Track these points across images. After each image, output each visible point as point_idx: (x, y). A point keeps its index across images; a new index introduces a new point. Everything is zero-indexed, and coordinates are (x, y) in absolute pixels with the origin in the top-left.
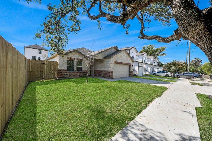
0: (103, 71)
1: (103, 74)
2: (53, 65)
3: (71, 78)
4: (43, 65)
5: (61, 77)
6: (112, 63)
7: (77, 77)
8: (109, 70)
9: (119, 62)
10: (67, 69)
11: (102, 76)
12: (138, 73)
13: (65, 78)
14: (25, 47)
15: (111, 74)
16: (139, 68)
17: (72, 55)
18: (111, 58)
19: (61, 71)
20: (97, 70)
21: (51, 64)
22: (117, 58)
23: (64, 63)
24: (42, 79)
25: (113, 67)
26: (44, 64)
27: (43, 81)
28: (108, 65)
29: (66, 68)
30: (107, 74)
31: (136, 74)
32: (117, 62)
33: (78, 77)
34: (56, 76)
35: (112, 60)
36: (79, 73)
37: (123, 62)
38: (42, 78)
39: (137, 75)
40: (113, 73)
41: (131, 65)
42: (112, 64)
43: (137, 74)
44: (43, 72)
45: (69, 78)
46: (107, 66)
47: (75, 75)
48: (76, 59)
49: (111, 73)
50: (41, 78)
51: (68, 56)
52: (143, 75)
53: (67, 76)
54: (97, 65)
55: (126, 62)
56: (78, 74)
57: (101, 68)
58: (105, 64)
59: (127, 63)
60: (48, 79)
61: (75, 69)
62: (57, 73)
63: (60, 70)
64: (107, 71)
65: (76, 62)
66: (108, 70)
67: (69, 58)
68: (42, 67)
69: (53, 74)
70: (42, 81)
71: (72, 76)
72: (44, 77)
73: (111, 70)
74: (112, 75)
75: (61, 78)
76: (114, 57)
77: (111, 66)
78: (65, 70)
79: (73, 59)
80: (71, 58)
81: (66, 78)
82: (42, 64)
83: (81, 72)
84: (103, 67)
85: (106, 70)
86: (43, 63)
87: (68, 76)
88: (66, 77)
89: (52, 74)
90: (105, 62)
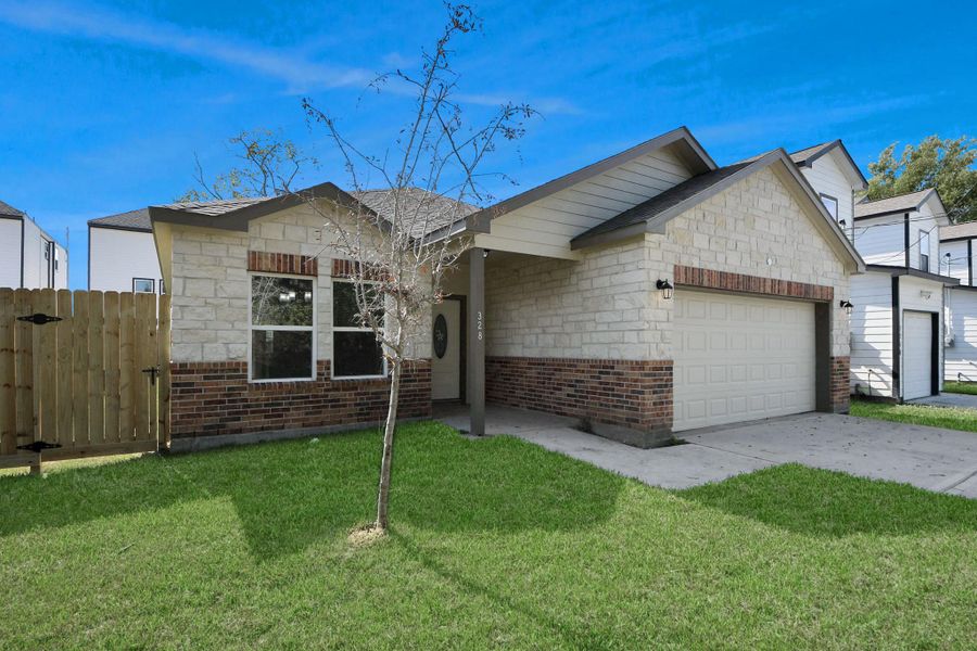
0: (572, 364)
1: (571, 391)
2: (123, 324)
3: (288, 432)
4: (35, 326)
5: (194, 435)
6: (661, 285)
7: (340, 427)
8: (632, 354)
9: (722, 274)
10: (249, 359)
11: (566, 409)
12: (896, 375)
13: (229, 438)
14: (92, 225)
15: (649, 399)
16: (907, 322)
17: (295, 233)
18: (648, 237)
19: (196, 378)
20: (516, 352)
21: (102, 321)
22: (700, 241)
23: (216, 307)
24: (31, 455)
25: (664, 326)
26: (40, 319)
27: (36, 469)
28: (621, 304)
29: (244, 351)
30: (607, 389)
31: (882, 385)
32: (701, 271)
33: (353, 425)
34: (153, 423)
35: (656, 254)
36: (352, 386)
37: (761, 273)
38: (27, 447)
39: (888, 393)
40: (667, 386)
41: (836, 304)
42: (660, 292)
43: (889, 379)
44: (29, 388)
45: (265, 436)
46: (607, 317)
47: (318, 410)
48: (325, 269)
49: (649, 381)
50: (21, 441)
51: (258, 246)
52: (935, 391)
53: (245, 422)
54: (514, 314)
55: (786, 277)
56: (348, 395)
57: (550, 339)
58: (585, 299)
59: (799, 285)
60: (83, 453)
61: (322, 349)
62: (165, 400)
63: (183, 368)
64: (606, 367)
65: (329, 294)
66: (615, 356)
67: (266, 263)
68: (27, 352)
69: (125, 403)
70: (28, 469)
71: (293, 414)
72: (39, 437)
73: (654, 356)
74: (664, 404)
75: (198, 439)
76: (679, 222)
77: (649, 314)
78: (234, 369)
79: (297, 267)
80: (285, 262)
81: (238, 438)
82: (27, 319)
83: (374, 381)
84: (568, 328)
85: (604, 356)
86: (36, 311)
87: (262, 421)
88: (240, 431)
89: (118, 408)
90: (585, 285)
